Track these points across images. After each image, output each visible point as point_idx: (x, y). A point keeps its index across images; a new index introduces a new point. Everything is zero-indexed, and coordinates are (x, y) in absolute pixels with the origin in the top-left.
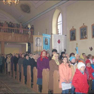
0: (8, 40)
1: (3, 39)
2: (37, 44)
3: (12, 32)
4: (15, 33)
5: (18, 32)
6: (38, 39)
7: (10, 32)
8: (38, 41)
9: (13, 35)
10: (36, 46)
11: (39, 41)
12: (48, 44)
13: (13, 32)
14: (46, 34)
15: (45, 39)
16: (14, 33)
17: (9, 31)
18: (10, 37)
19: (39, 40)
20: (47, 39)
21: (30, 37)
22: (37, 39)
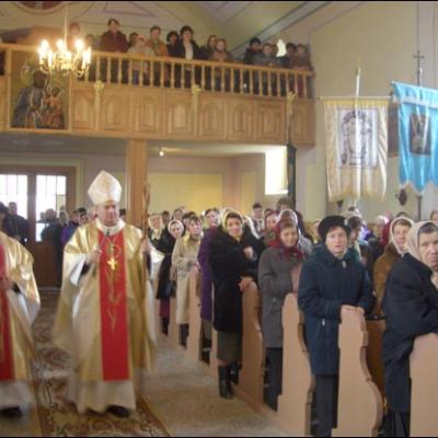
0: (170, 131)
1: (137, 128)
2: (352, 151)
3: (188, 85)
4: (208, 87)
5: (223, 85)
6: (358, 121)
7: (177, 85)
8: (354, 132)
9: (195, 98)
10: (344, 162)
11: (363, 133)
12: (428, 152)
13: (198, 82)
14: (418, 84)
15: (414, 116)
16: (198, 90)
17: (173, 81)
18: (180, 111)
19: (358, 127)
20: (423, 117)
21: (290, 112)
22: (347, 120)
